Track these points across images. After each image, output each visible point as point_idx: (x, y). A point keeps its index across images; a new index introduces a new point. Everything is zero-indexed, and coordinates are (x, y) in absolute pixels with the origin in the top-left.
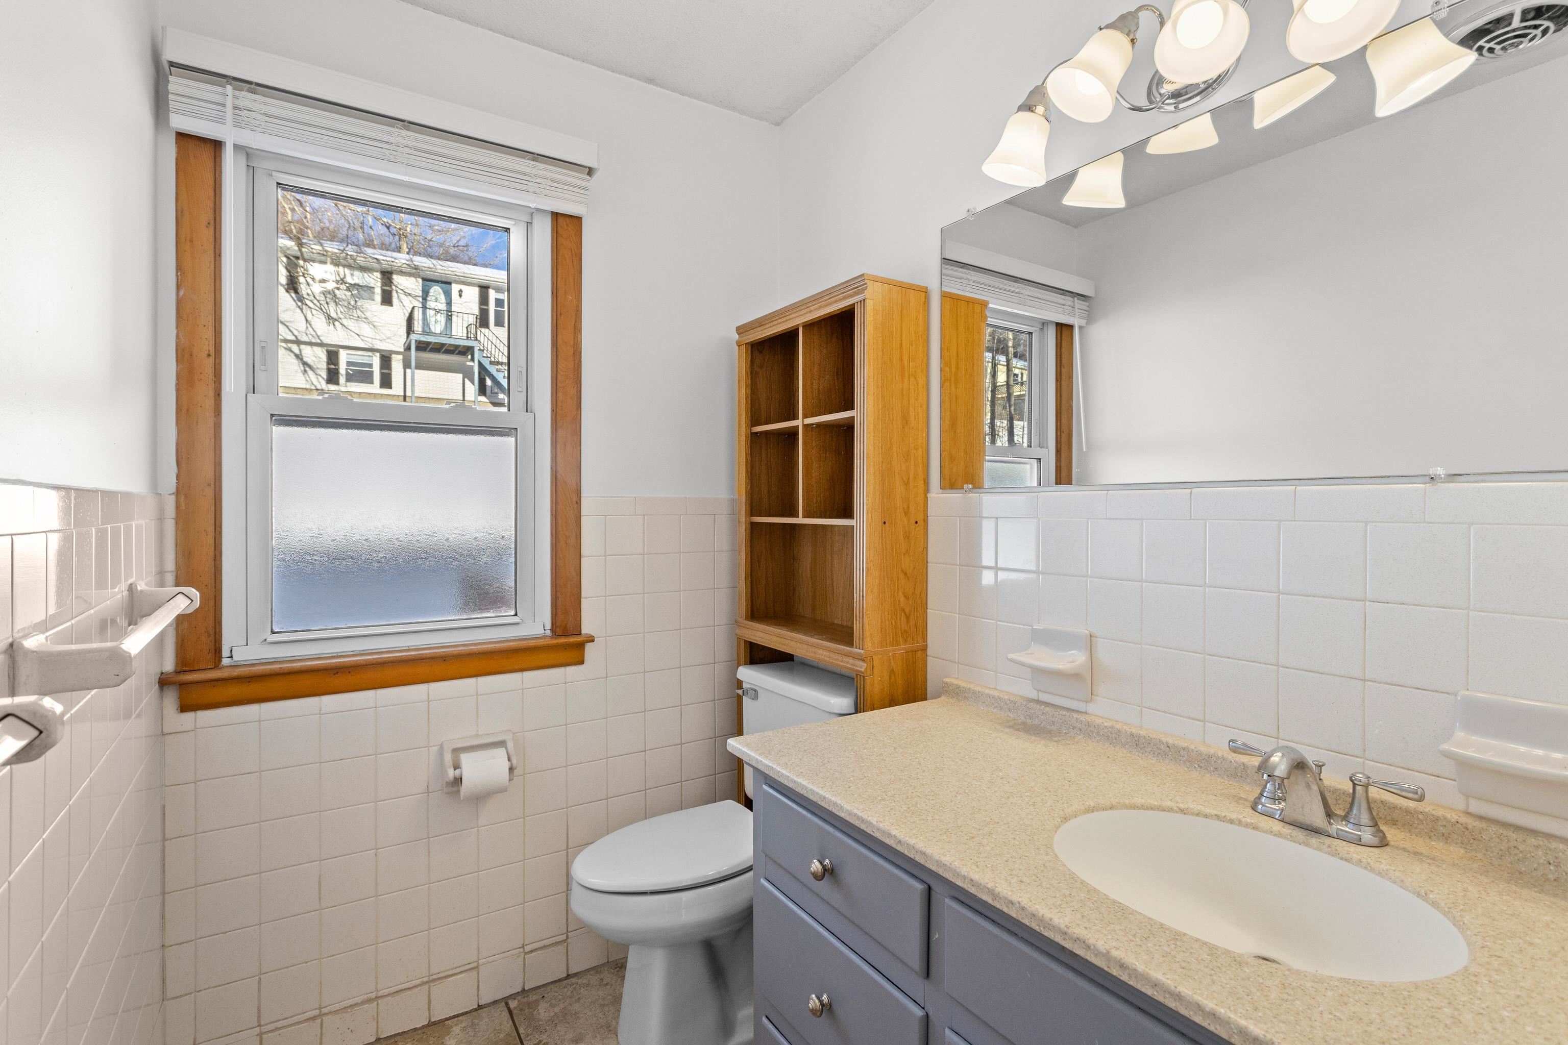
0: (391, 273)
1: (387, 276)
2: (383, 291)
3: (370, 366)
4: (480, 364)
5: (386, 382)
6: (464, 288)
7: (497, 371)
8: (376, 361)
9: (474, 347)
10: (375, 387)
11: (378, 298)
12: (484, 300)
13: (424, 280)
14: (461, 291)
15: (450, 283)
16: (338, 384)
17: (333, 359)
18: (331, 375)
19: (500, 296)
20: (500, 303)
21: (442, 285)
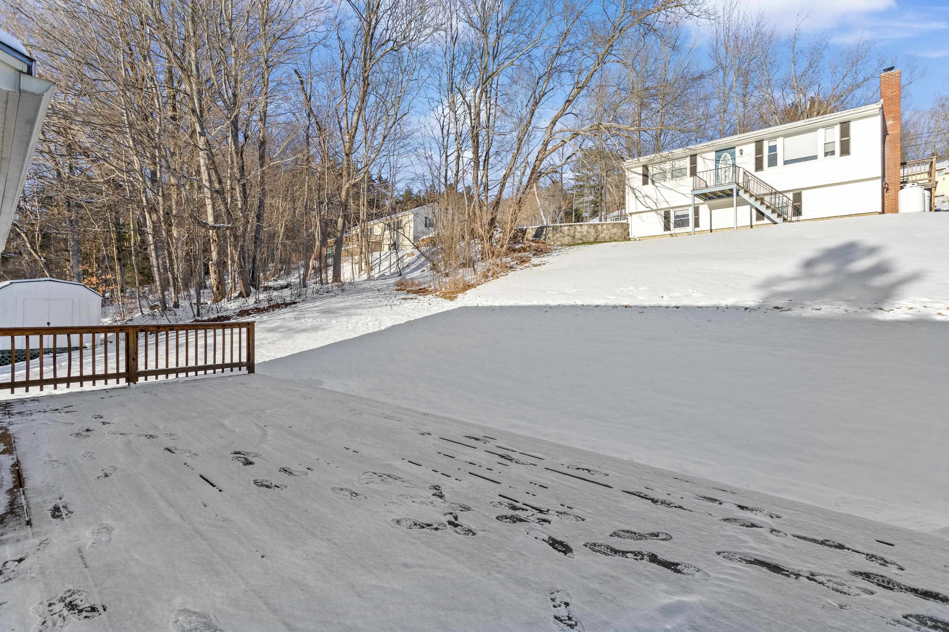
0: (696, 155)
1: (693, 158)
2: (691, 169)
3: (689, 215)
5: (697, 223)
6: (743, 147)
8: (691, 212)
10: (691, 228)
11: (688, 173)
12: (759, 150)
13: (715, 152)
14: (741, 150)
15: (734, 148)
16: (670, 230)
17: (667, 217)
18: (667, 226)
19: (772, 144)
20: (773, 149)
21: (729, 151)
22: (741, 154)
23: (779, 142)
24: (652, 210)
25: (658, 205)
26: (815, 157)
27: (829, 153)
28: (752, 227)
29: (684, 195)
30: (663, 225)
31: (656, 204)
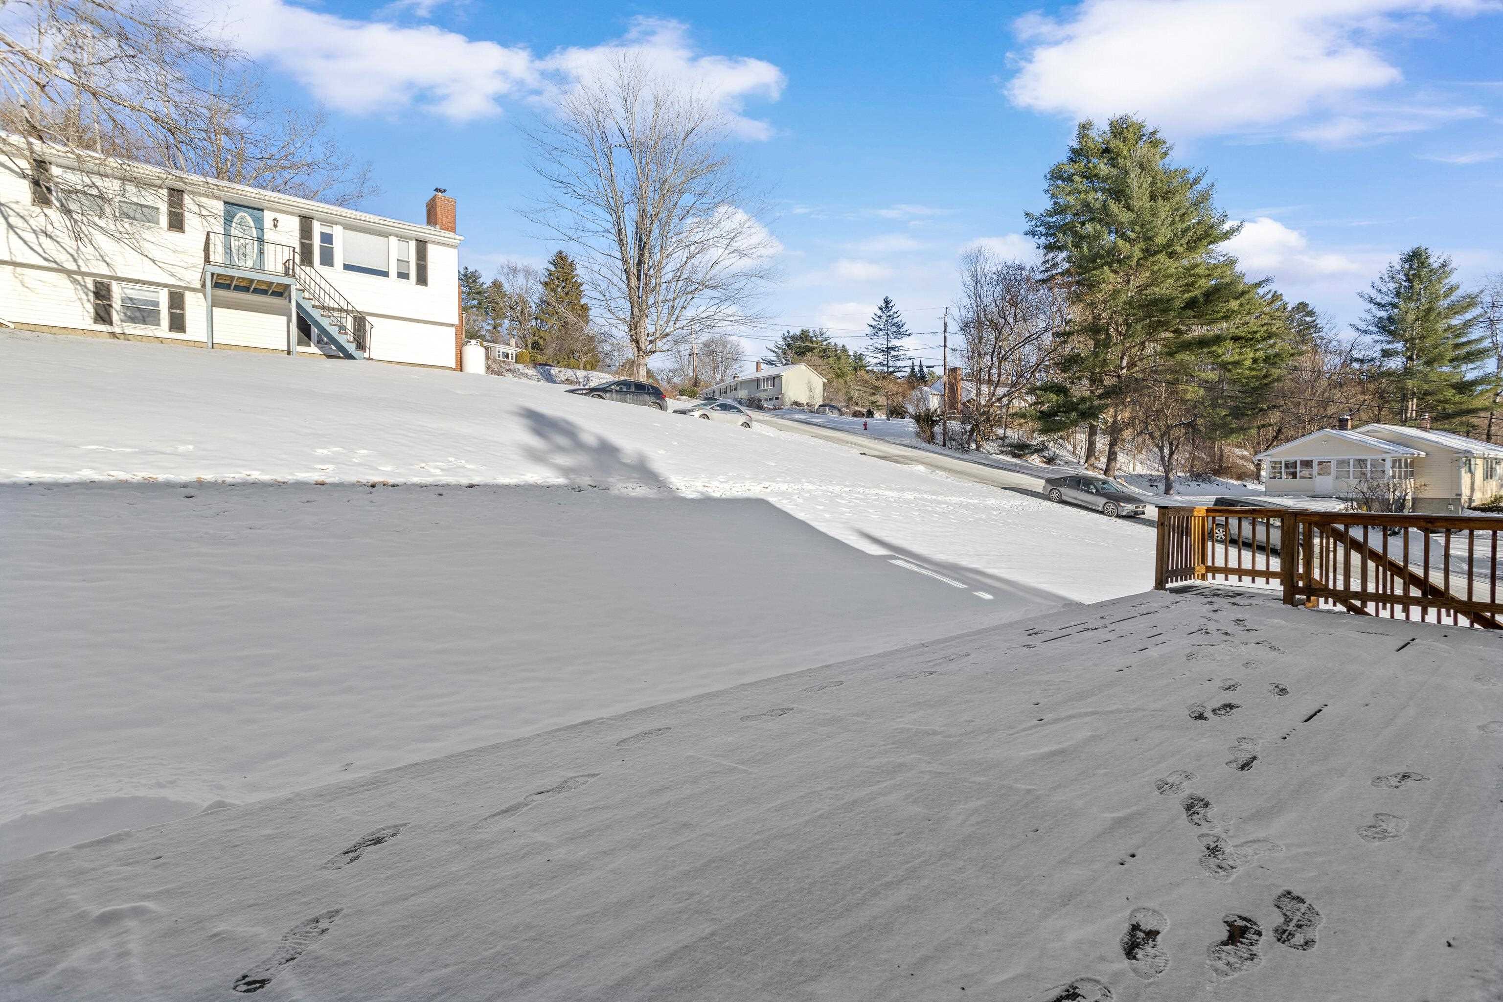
0: (181, 192)
1: (176, 195)
2: (171, 214)
3: (157, 304)
4: (299, 306)
5: (178, 323)
6: (279, 216)
7: (322, 316)
8: (163, 298)
9: (289, 286)
10: (163, 329)
11: (164, 220)
12: (306, 231)
13: (225, 203)
14: (275, 220)
15: (262, 210)
16: (111, 323)
17: (102, 292)
18: (103, 314)
19: (327, 230)
20: (327, 238)
21: (251, 211)
22: (275, 226)
23: (337, 232)
24: (61, 270)
25: (80, 262)
26: (385, 274)
27: (403, 275)
28: (289, 352)
29: (153, 261)
30: (92, 311)
31: (75, 260)
